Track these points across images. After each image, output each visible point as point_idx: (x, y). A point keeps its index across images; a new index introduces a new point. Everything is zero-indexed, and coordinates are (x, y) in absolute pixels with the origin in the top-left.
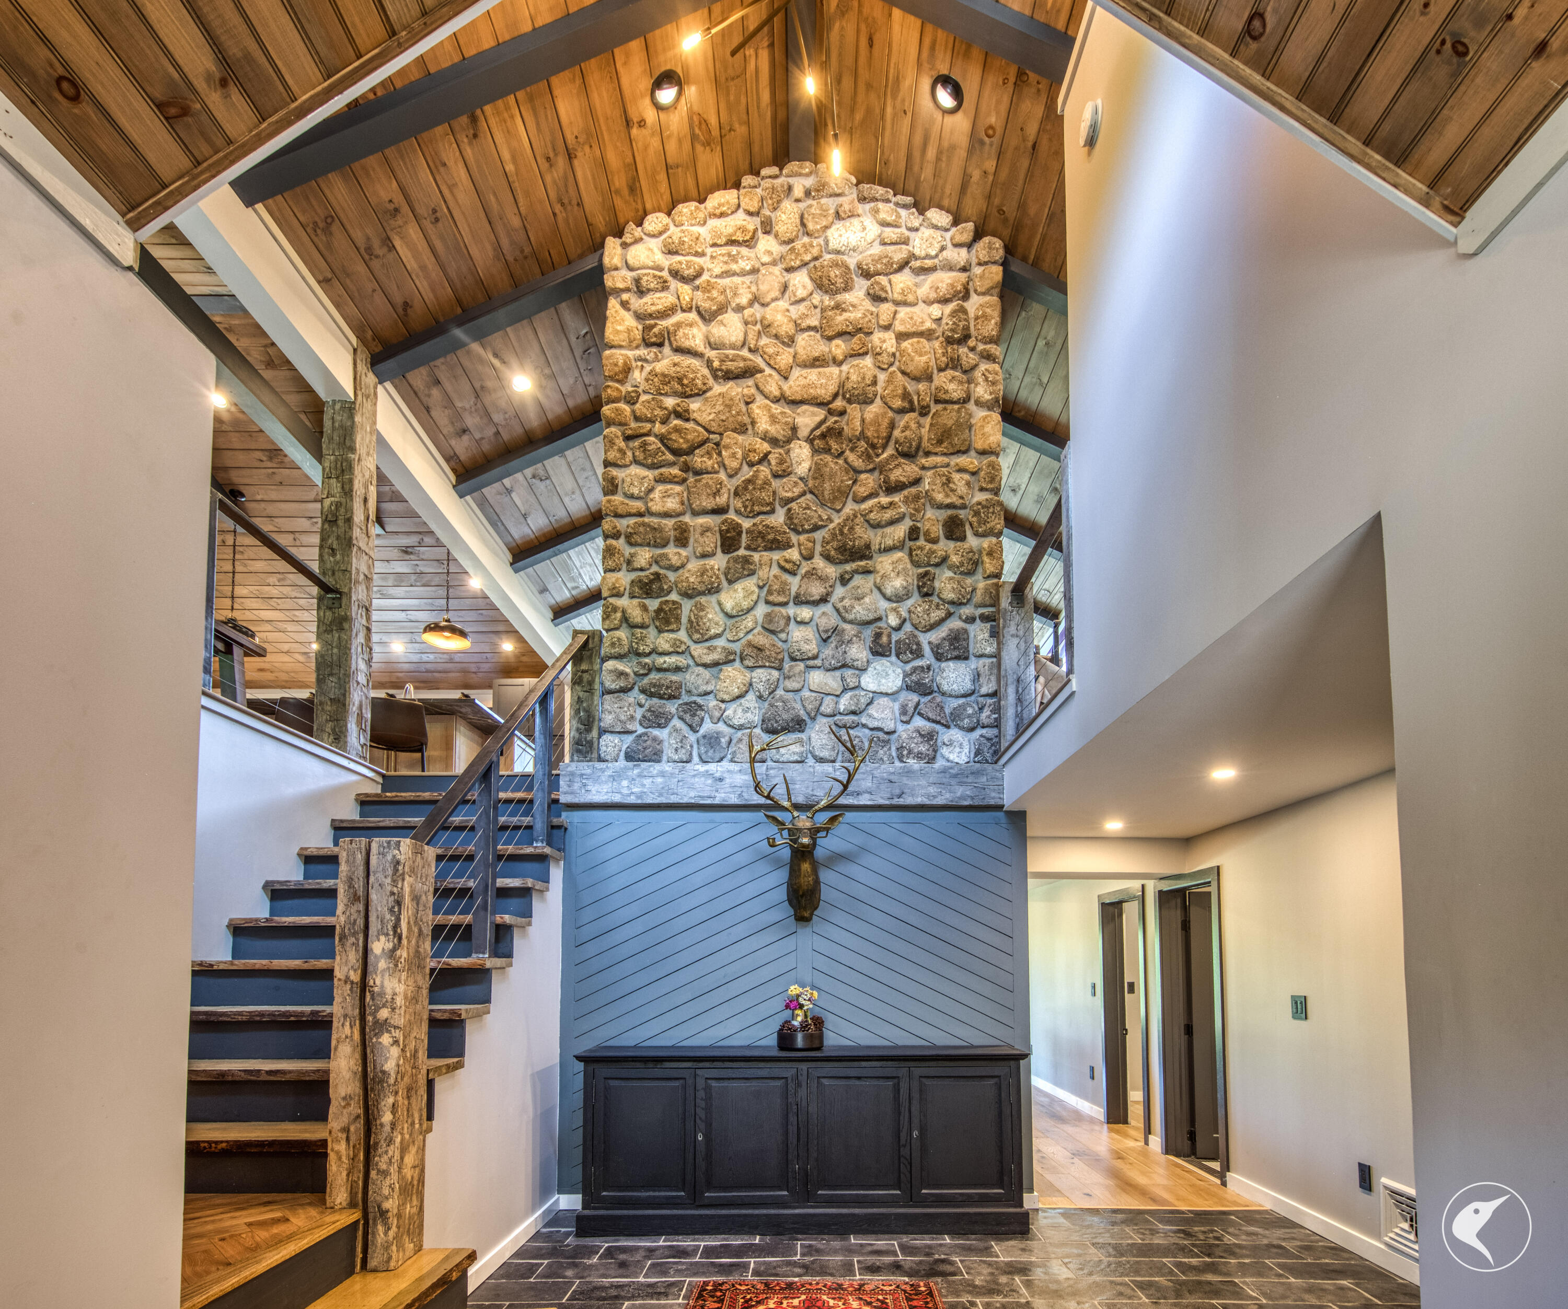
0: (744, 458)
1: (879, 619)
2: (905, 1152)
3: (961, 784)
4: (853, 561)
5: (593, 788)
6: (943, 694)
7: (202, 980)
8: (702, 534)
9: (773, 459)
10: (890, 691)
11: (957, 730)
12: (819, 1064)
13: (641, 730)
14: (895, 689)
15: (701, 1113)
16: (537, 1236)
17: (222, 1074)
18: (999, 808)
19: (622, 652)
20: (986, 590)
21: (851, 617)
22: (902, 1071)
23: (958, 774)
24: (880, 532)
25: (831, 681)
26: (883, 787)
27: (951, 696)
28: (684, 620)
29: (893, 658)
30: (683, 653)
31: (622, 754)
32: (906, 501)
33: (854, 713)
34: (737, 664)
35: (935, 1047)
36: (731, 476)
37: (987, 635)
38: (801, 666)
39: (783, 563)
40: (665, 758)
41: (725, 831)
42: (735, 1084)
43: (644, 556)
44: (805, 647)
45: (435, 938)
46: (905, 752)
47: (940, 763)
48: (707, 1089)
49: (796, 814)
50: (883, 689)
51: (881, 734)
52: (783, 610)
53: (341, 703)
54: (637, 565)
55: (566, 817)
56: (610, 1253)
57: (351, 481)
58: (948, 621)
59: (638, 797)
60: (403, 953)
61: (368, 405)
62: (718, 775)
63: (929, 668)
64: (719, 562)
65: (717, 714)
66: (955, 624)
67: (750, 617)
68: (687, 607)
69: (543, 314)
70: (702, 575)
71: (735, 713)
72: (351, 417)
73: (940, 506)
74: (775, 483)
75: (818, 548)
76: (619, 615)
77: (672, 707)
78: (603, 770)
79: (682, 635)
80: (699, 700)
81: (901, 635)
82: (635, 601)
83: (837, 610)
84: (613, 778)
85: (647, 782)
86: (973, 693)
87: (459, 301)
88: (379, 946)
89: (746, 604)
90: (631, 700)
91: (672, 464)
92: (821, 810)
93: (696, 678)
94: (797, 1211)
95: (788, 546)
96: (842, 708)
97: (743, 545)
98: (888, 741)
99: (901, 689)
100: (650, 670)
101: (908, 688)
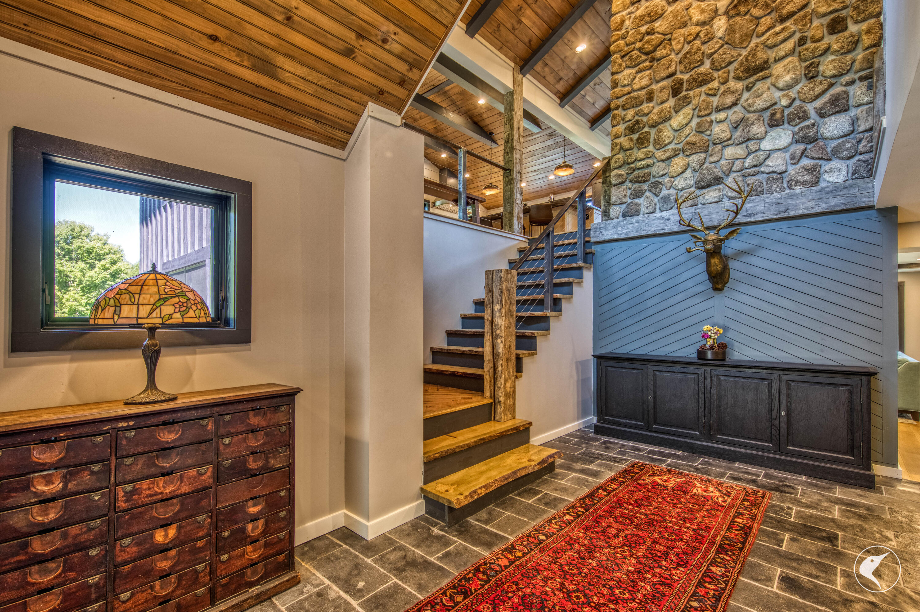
0: (685, 40)
1: (775, 104)
2: (776, 422)
3: (835, 196)
4: (755, 74)
5: (605, 233)
6: (826, 139)
7: (465, 320)
8: (660, 92)
9: (702, 35)
10: (782, 147)
11: (837, 161)
12: (718, 368)
13: (630, 201)
14: (786, 144)
15: (651, 387)
16: (579, 430)
17: (464, 351)
18: (872, 207)
19: (620, 164)
20: (864, 59)
21: (752, 109)
22: (775, 375)
23: (835, 190)
24: (775, 49)
25: (740, 151)
26: (772, 208)
27: (832, 139)
28: (652, 140)
29: (786, 125)
30: (651, 157)
31: (621, 214)
32: (796, 23)
33: (755, 166)
34: (681, 155)
35: (812, 364)
36: (677, 54)
37: (864, 90)
38: (720, 147)
39: (707, 92)
40: (642, 212)
41: (672, 245)
42: (669, 374)
43: (630, 113)
44: (722, 135)
45: (517, 304)
46: (793, 183)
47: (822, 184)
48: (654, 375)
49: (707, 232)
50: (777, 147)
51: (775, 175)
52: (708, 119)
53: (511, 213)
54: (627, 119)
55: (594, 248)
56: (605, 443)
57: (513, 123)
58: (831, 89)
59: (626, 235)
60: (503, 310)
61: (519, 89)
62: (667, 217)
63: (813, 125)
64: (672, 102)
65: (669, 185)
66: (837, 90)
67: (688, 128)
68: (653, 132)
69: (587, 12)
70: (660, 113)
71: (680, 183)
72: (513, 97)
73: (824, 15)
74: (703, 48)
75: (732, 74)
76: (618, 147)
77: (645, 186)
78: (609, 224)
79: (651, 148)
80: (659, 180)
81: (791, 109)
82: (626, 138)
83: (744, 108)
84: (614, 227)
85: (630, 226)
86: (853, 132)
87: (550, 28)
88: (497, 307)
89: (685, 122)
90: (625, 187)
91: (645, 61)
92: (722, 228)
93: (658, 169)
94: (704, 443)
95: (712, 80)
96: (747, 165)
97: (684, 89)
98: (782, 178)
99: (792, 143)
100: (634, 170)
101: (797, 142)
